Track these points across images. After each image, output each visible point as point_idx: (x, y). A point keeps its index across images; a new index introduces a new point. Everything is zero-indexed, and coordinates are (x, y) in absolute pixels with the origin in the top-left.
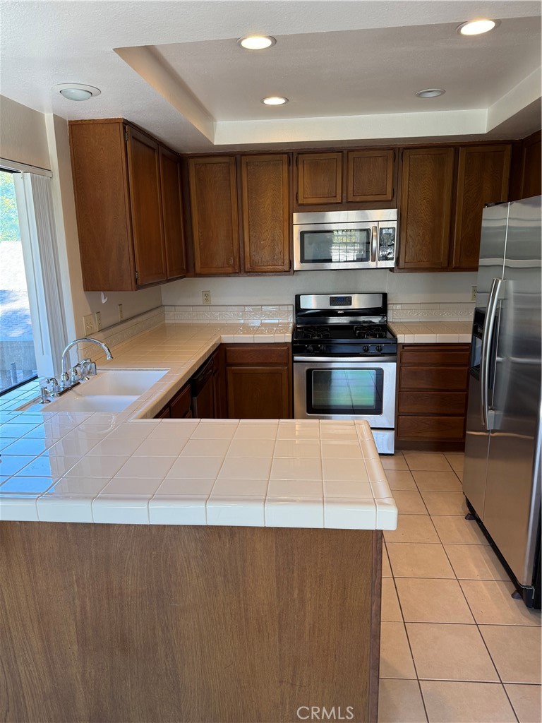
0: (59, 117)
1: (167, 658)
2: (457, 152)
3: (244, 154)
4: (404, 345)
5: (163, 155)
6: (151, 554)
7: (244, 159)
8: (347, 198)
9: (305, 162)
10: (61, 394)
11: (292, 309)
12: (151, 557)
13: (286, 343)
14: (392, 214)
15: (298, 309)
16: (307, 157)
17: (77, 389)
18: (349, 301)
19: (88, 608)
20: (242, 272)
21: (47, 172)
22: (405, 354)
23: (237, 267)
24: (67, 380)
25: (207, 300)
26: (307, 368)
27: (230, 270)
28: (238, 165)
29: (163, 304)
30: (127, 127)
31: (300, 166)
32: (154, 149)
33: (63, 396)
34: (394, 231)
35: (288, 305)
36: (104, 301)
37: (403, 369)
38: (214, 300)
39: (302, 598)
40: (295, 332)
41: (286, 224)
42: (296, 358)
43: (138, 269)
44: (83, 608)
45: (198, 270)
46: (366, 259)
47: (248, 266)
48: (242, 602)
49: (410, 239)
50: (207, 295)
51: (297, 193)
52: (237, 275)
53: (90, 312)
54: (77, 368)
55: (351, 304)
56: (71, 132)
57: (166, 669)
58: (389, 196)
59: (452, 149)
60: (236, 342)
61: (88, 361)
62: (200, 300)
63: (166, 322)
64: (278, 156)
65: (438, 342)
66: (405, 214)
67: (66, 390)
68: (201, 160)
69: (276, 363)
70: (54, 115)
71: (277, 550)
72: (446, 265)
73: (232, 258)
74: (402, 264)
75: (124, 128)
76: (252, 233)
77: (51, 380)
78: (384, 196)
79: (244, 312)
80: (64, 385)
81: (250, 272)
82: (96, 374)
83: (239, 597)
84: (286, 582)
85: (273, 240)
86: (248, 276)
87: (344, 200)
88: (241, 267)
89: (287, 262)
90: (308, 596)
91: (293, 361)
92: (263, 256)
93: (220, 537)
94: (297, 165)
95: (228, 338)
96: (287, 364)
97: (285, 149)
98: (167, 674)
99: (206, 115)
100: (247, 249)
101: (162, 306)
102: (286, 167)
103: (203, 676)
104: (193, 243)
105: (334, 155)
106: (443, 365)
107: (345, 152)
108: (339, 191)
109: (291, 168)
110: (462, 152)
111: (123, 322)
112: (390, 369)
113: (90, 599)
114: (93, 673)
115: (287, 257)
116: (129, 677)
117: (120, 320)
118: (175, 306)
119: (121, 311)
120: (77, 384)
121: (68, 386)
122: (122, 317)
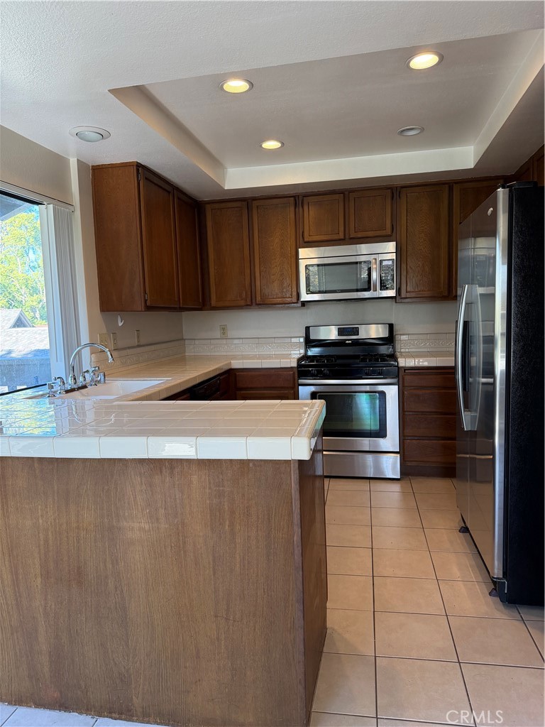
0: (82, 162)
1: (116, 591)
2: (451, 189)
3: (254, 199)
4: (406, 369)
5: (179, 198)
6: (103, 488)
7: (255, 203)
8: (350, 235)
9: (310, 204)
10: (67, 392)
12: (103, 491)
13: (292, 367)
14: (391, 246)
15: (307, 340)
16: (310, 199)
17: (83, 391)
18: (356, 332)
19: (51, 542)
20: (254, 304)
21: (70, 207)
22: (407, 378)
23: (249, 300)
24: (75, 383)
25: (224, 333)
26: (311, 391)
27: (242, 303)
28: (249, 208)
29: (185, 337)
30: (140, 169)
31: (306, 208)
32: (169, 192)
33: (69, 394)
34: (393, 262)
35: (299, 337)
36: (120, 324)
37: (405, 393)
38: (231, 334)
39: (232, 529)
41: (293, 260)
42: (302, 381)
43: (147, 291)
44: (46, 541)
45: (213, 303)
46: (368, 289)
47: (259, 298)
48: (180, 535)
49: (410, 270)
50: (224, 329)
51: (303, 232)
52: (249, 307)
53: (104, 331)
54: (86, 374)
55: (358, 335)
56: (94, 175)
57: (116, 604)
58: (388, 231)
59: (447, 186)
60: (245, 367)
61: (97, 368)
62: (218, 334)
63: (187, 354)
64: (286, 199)
65: (438, 365)
66: (404, 248)
67: (72, 390)
68: (216, 206)
69: (282, 388)
70: (78, 160)
71: (210, 483)
72: (446, 294)
73: (244, 292)
74: (403, 294)
75: (138, 170)
76: (262, 268)
77: (58, 378)
78: (384, 231)
79: (258, 344)
80: (72, 386)
81: (260, 304)
82: (105, 383)
83: (178, 529)
84: (218, 514)
85: (282, 275)
86: (260, 308)
87: (347, 237)
88: (254, 300)
89: (295, 294)
90: (238, 527)
91: (299, 384)
92: (274, 290)
93: (161, 472)
94: (303, 207)
95: (237, 364)
96: (293, 388)
97: (292, 193)
98: (116, 608)
99: (216, 162)
100: (258, 283)
101: (182, 339)
102: (292, 209)
103: (148, 609)
104: (209, 279)
105: (336, 196)
106: (445, 388)
107: (347, 193)
108: (342, 229)
109: (297, 209)
110: (456, 189)
111: (139, 346)
112: (392, 392)
113: (52, 532)
114: (53, 607)
115: (294, 289)
116: (84, 610)
117: (137, 344)
118: (195, 339)
119: (138, 337)
120: (84, 387)
121: (75, 387)
122: (138, 342)
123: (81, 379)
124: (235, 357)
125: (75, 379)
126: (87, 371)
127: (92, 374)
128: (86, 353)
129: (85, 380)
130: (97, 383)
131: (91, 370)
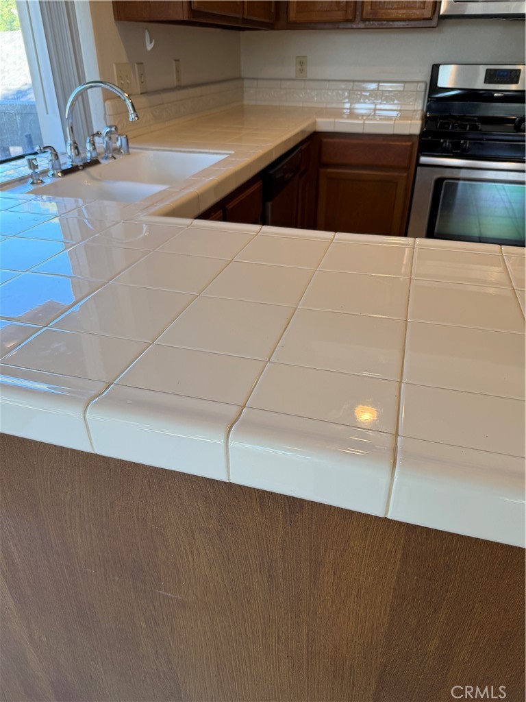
10: (66, 172)
11: (423, 88)
13: (411, 136)
15: (433, 86)
17: (93, 170)
18: (515, 76)
20: (358, 19)
23: (351, 11)
24: (77, 155)
25: (301, 71)
26: (436, 176)
27: (339, 16)
29: (243, 75)
33: (69, 177)
35: (418, 82)
36: (149, 47)
38: (312, 72)
40: (426, 120)
42: (423, 159)
45: (292, 17)
47: (367, 9)
50: (302, 63)
52: (350, 25)
53: (124, 59)
54: (95, 138)
55: (518, 82)
60: (337, 130)
61: (113, 129)
62: (292, 71)
63: (246, 102)
67: (74, 169)
69: (391, 167)
79: (352, 91)
80: (73, 161)
82: (128, 153)
88: (357, 11)
89: (431, 2)
91: (418, 164)
95: (325, 124)
96: (407, 169)
101: (240, 78)
111: (180, 88)
117: (175, 83)
118: (257, 79)
119: (178, 71)
120: (95, 162)
121: (79, 163)
122: (178, 80)
123: (89, 147)
124: (321, 112)
125: (76, 148)
126: (98, 134)
127: (107, 138)
128: (95, 97)
129: (95, 149)
130: (114, 153)
131: (104, 133)
